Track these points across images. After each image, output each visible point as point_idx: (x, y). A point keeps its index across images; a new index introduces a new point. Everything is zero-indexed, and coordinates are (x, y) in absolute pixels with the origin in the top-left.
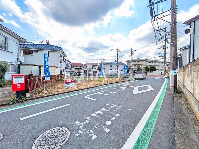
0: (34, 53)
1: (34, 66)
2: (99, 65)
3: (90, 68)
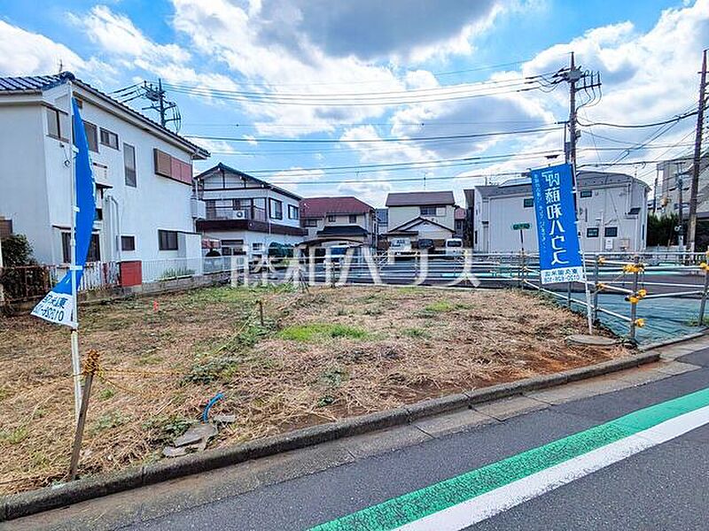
3: (405, 225)
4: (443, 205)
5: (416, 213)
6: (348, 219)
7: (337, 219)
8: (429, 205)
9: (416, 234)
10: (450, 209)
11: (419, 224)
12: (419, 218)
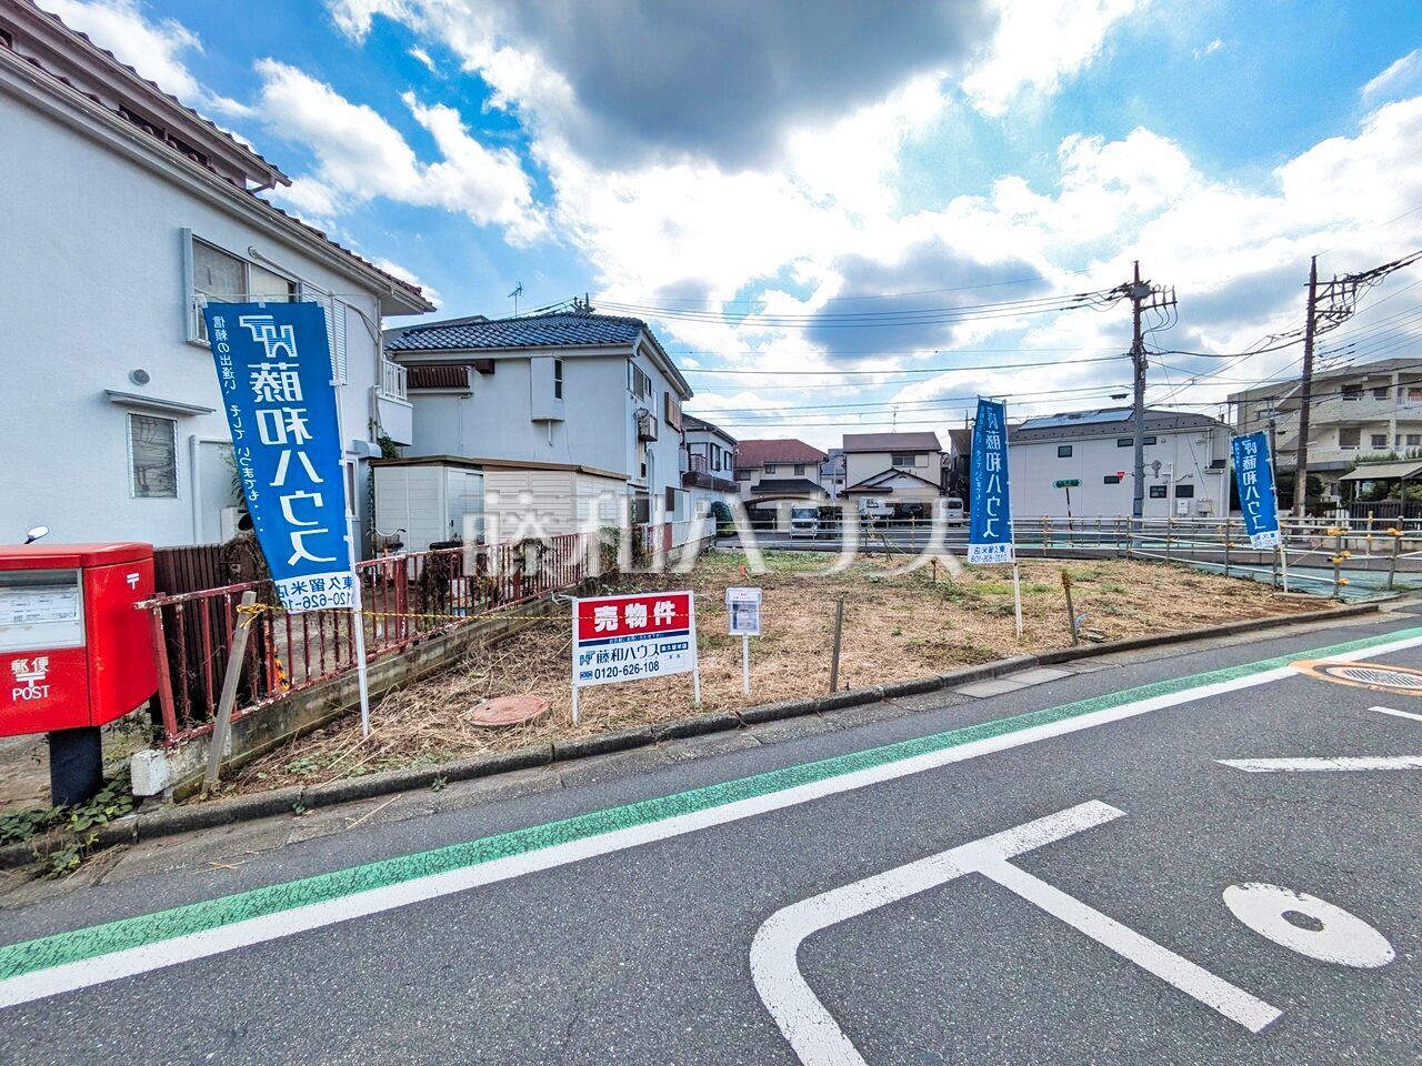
0: (475, 380)
1: (450, 469)
2: (946, 445)
3: (873, 478)
4: (925, 452)
5: (885, 462)
6: (792, 470)
7: (778, 470)
8: (904, 452)
9: (888, 491)
10: (935, 460)
11: (893, 477)
12: (892, 470)
